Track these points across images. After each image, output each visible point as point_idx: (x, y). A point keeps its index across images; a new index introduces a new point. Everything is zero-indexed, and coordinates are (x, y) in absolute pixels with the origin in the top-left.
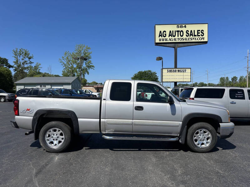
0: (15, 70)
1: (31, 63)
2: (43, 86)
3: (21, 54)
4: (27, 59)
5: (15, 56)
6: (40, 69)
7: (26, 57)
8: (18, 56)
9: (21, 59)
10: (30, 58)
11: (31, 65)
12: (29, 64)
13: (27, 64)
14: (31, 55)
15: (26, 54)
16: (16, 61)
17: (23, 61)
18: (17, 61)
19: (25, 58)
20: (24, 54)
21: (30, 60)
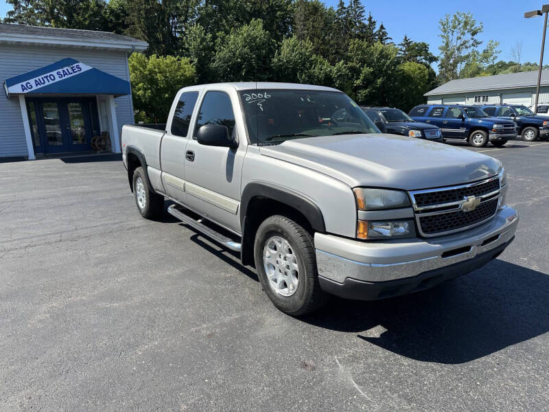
0: (442, 66)
1: (476, 43)
2: (481, 98)
3: (455, 28)
4: (468, 36)
5: (443, 34)
6: (497, 55)
7: (466, 31)
8: (448, 33)
9: (455, 38)
10: (474, 33)
11: (475, 49)
12: (472, 47)
13: (466, 47)
14: (477, 25)
15: (466, 23)
16: (444, 45)
17: (460, 42)
18: (447, 44)
19: (463, 34)
20: (462, 24)
21: (475, 37)
